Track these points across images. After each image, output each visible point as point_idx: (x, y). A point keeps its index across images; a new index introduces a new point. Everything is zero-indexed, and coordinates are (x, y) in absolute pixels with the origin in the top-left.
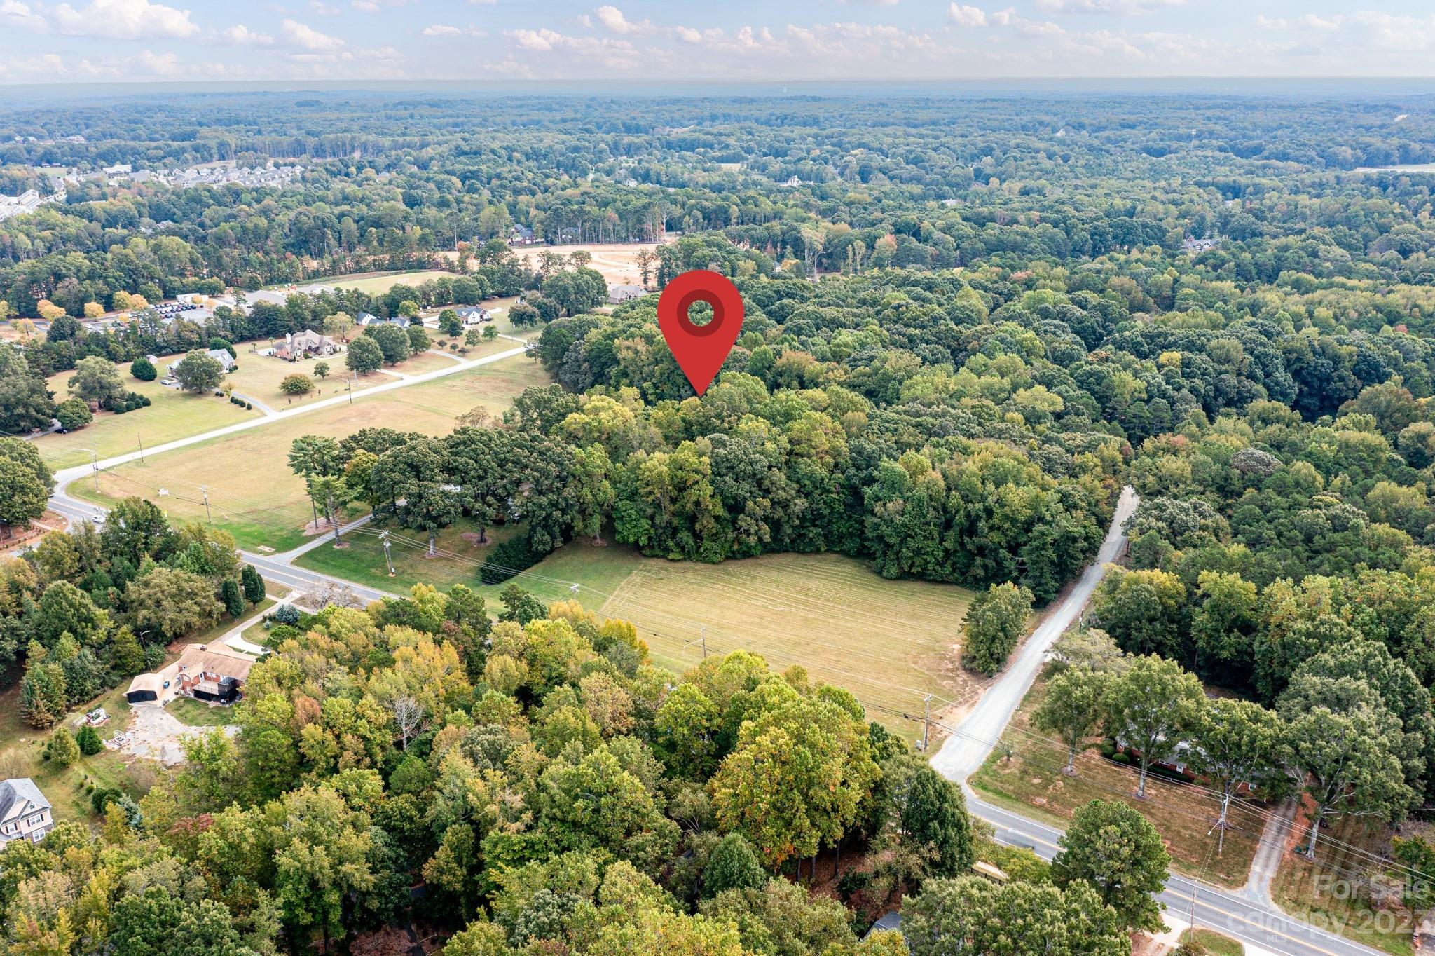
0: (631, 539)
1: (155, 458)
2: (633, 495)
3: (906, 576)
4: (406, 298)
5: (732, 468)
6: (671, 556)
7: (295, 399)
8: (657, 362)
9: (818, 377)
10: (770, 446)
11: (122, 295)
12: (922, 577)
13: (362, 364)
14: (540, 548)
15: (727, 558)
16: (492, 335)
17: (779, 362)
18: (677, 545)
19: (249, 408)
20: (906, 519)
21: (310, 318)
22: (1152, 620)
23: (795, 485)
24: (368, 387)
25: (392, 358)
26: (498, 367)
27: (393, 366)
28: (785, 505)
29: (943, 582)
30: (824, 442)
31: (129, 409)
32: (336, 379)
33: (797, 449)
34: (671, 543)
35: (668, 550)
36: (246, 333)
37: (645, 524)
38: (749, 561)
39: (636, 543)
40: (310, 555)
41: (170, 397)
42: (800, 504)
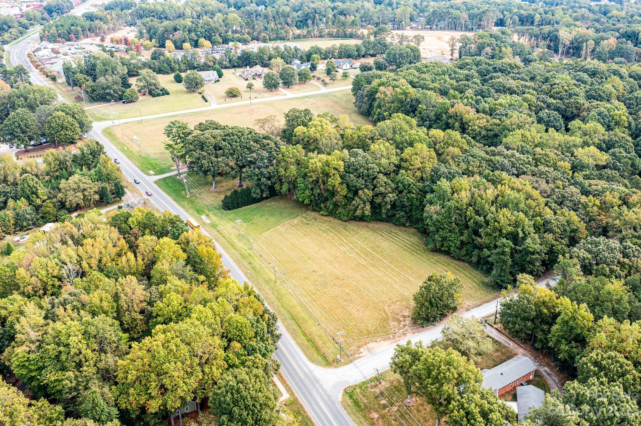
0: (300, 200)
1: (147, 121)
2: (305, 176)
3: (436, 251)
4: (316, 53)
5: (357, 170)
6: (322, 212)
7: (229, 100)
8: (392, 102)
9: (470, 122)
10: (384, 161)
11: (202, 40)
12: (447, 253)
13: (271, 85)
14: (254, 196)
15: (351, 219)
16: (346, 76)
17: (451, 111)
18: (325, 207)
19: (206, 101)
20: (439, 218)
21: (266, 59)
22: (525, 319)
23: (393, 185)
24: (267, 97)
25: (287, 84)
26: (337, 95)
27: (289, 88)
28: (384, 195)
29: (459, 259)
30: (417, 163)
31: (158, 95)
32: (256, 91)
33: (404, 164)
34: (322, 205)
35: (321, 209)
36: (236, 64)
37: (307, 192)
38: (364, 224)
39: (303, 201)
40: (164, 179)
41: (181, 92)
42: (392, 197)
